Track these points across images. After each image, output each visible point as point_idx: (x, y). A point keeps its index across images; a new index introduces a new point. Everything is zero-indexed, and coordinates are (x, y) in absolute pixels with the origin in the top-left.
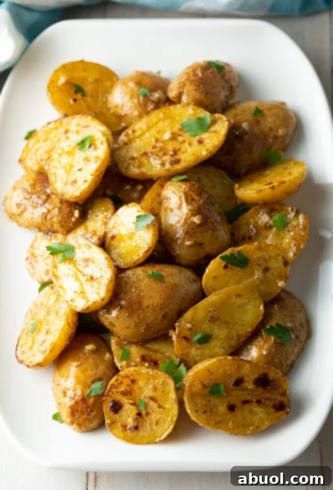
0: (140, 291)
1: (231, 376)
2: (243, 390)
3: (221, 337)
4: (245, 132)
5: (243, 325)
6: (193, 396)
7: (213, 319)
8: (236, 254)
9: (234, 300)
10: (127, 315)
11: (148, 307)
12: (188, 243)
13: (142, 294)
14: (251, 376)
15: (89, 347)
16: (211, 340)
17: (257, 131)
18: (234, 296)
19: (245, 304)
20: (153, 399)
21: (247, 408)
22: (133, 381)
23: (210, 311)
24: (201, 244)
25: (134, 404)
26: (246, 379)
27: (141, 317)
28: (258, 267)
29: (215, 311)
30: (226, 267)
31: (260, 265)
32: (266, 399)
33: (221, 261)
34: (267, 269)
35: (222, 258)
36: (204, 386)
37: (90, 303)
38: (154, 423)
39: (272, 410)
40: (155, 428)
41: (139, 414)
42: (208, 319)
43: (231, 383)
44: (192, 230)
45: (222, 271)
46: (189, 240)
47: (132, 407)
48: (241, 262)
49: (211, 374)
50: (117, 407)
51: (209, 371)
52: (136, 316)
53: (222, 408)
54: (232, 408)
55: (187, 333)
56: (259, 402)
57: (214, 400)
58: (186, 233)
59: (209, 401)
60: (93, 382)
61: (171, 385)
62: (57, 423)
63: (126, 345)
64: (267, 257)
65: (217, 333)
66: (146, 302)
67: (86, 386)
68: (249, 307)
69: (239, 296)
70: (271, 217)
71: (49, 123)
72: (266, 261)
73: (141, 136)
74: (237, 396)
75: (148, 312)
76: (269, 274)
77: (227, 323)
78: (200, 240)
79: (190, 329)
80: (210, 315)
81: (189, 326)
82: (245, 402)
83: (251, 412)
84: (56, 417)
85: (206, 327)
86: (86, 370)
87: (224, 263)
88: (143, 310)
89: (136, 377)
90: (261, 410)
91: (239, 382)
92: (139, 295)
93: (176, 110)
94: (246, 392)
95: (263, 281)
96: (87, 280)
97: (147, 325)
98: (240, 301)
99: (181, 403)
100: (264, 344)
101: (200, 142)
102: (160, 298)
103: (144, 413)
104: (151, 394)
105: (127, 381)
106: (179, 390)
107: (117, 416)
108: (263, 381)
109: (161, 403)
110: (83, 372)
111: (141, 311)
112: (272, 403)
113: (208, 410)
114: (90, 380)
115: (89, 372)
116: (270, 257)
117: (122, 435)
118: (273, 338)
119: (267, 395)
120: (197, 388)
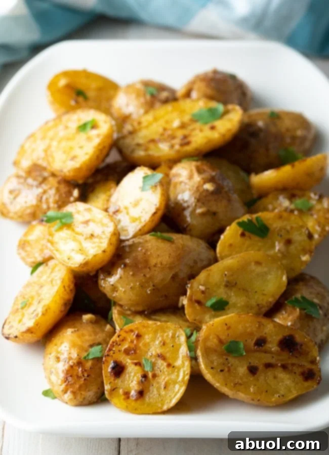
0: (147, 250)
1: (251, 334)
2: (266, 352)
3: (239, 305)
4: (260, 130)
5: (264, 295)
6: (207, 352)
7: (230, 285)
8: (254, 221)
9: (253, 267)
10: (131, 273)
11: (155, 266)
12: (199, 211)
13: (149, 253)
14: (274, 337)
15: (87, 317)
16: (226, 308)
17: (273, 129)
18: (253, 264)
19: (266, 273)
20: (161, 356)
21: (270, 373)
22: (139, 336)
23: (226, 275)
24: (214, 214)
25: (138, 364)
26: (269, 339)
27: (148, 276)
28: (279, 238)
29: (232, 275)
30: (243, 235)
31: (281, 236)
32: (293, 365)
33: (238, 228)
34: (289, 242)
35: (240, 224)
36: (221, 342)
37: (90, 257)
38: (162, 386)
39: (300, 378)
40: (163, 393)
41: (145, 376)
42: (224, 284)
43: (251, 343)
44: (202, 198)
45: (239, 238)
46: (200, 207)
47: (137, 368)
48: (260, 231)
49: (229, 328)
50: (119, 370)
51: (226, 324)
52: (142, 275)
53: (242, 370)
54: (253, 370)
55: (200, 297)
56: (284, 367)
57: (232, 360)
58: (198, 200)
59: (227, 359)
60: (91, 346)
62: (48, 400)
63: (129, 315)
64: (288, 228)
65: (234, 301)
66: (153, 261)
68: (269, 277)
69: (258, 263)
70: (291, 202)
72: (288, 232)
74: (258, 359)
75: (155, 270)
76: (292, 247)
77: (245, 290)
78: (214, 208)
79: (203, 292)
80: (225, 279)
81: (202, 288)
82: (268, 366)
83: (275, 377)
84: (46, 393)
85: (222, 293)
86: (83, 335)
87: (240, 230)
88: (149, 268)
89: (143, 331)
90: (288, 376)
91: (261, 342)
92: (145, 254)
93: (186, 105)
94: (269, 355)
95: (285, 255)
96: (86, 239)
97: (154, 286)
98: (259, 269)
99: (194, 359)
100: (289, 316)
101: (213, 128)
102: (169, 257)
103: (150, 375)
104: (159, 351)
105: (133, 336)
107: (119, 382)
108: (289, 344)
109: (170, 361)
110: (79, 337)
111: (148, 270)
112: (300, 370)
113: (226, 369)
114: (87, 344)
115: (87, 337)
116: (292, 228)
117: (124, 404)
118: (298, 310)
119: (294, 361)
120: (213, 342)
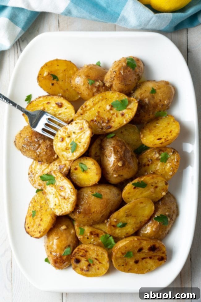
0: (90, 204)
1: (136, 247)
2: (142, 253)
3: (132, 223)
4: (146, 104)
5: (143, 217)
6: (117, 259)
7: (127, 216)
8: (140, 182)
9: (139, 205)
10: (83, 216)
11: (94, 213)
12: (115, 176)
13: (91, 206)
14: (147, 247)
15: (63, 227)
16: (126, 226)
18: (139, 204)
19: (145, 206)
20: (96, 259)
21: (144, 261)
22: (86, 251)
23: (126, 212)
24: (122, 176)
25: (87, 261)
26: (144, 248)
27: (90, 217)
28: (152, 186)
29: (129, 212)
30: (135, 188)
31: (153, 186)
32: (154, 256)
33: (132, 185)
34: (156, 187)
35: (133, 184)
36: (123, 254)
37: (63, 212)
38: (97, 269)
39: (157, 261)
40: (97, 271)
41: (89, 265)
42: (125, 216)
43: (136, 251)
44: (117, 169)
45: (133, 190)
46: (116, 174)
48: (143, 185)
49: (126, 248)
50: (78, 261)
52: (88, 217)
53: (132, 262)
54: (137, 262)
55: (114, 223)
56: (150, 258)
57: (128, 259)
58: (114, 171)
59: (125, 260)
60: (65, 248)
61: (106, 255)
62: (47, 263)
63: (82, 226)
64: (156, 182)
65: (130, 222)
66: (93, 210)
67: (62, 250)
68: (146, 208)
69: (141, 203)
70: (160, 154)
71: (40, 97)
72: (156, 184)
73: (90, 109)
74: (139, 256)
75: (94, 215)
76: (158, 189)
77: (135, 216)
78: (121, 173)
79: (116, 222)
80: (126, 214)
81: (115, 220)
82: (143, 259)
83: (146, 263)
84: (47, 260)
85: (124, 219)
86: (62, 241)
87: (134, 187)
88: (91, 214)
89: (88, 250)
90: (152, 261)
91: (140, 250)
92: (89, 206)
93: (109, 94)
94: (144, 254)
95: (155, 193)
96: (62, 199)
97: (93, 221)
98: (142, 205)
99: (111, 262)
100: (154, 225)
101: (123, 115)
102: (100, 208)
103: (92, 264)
104: (96, 257)
105: (83, 251)
106: (110, 256)
107: (78, 265)
108: (153, 249)
109: (101, 261)
110: (60, 242)
111: (90, 215)
112: (157, 257)
113: (125, 264)
114: (64, 247)
115: (63, 242)
116: (158, 181)
117: (81, 272)
118: (158, 223)
119: (155, 254)
120: (119, 255)
